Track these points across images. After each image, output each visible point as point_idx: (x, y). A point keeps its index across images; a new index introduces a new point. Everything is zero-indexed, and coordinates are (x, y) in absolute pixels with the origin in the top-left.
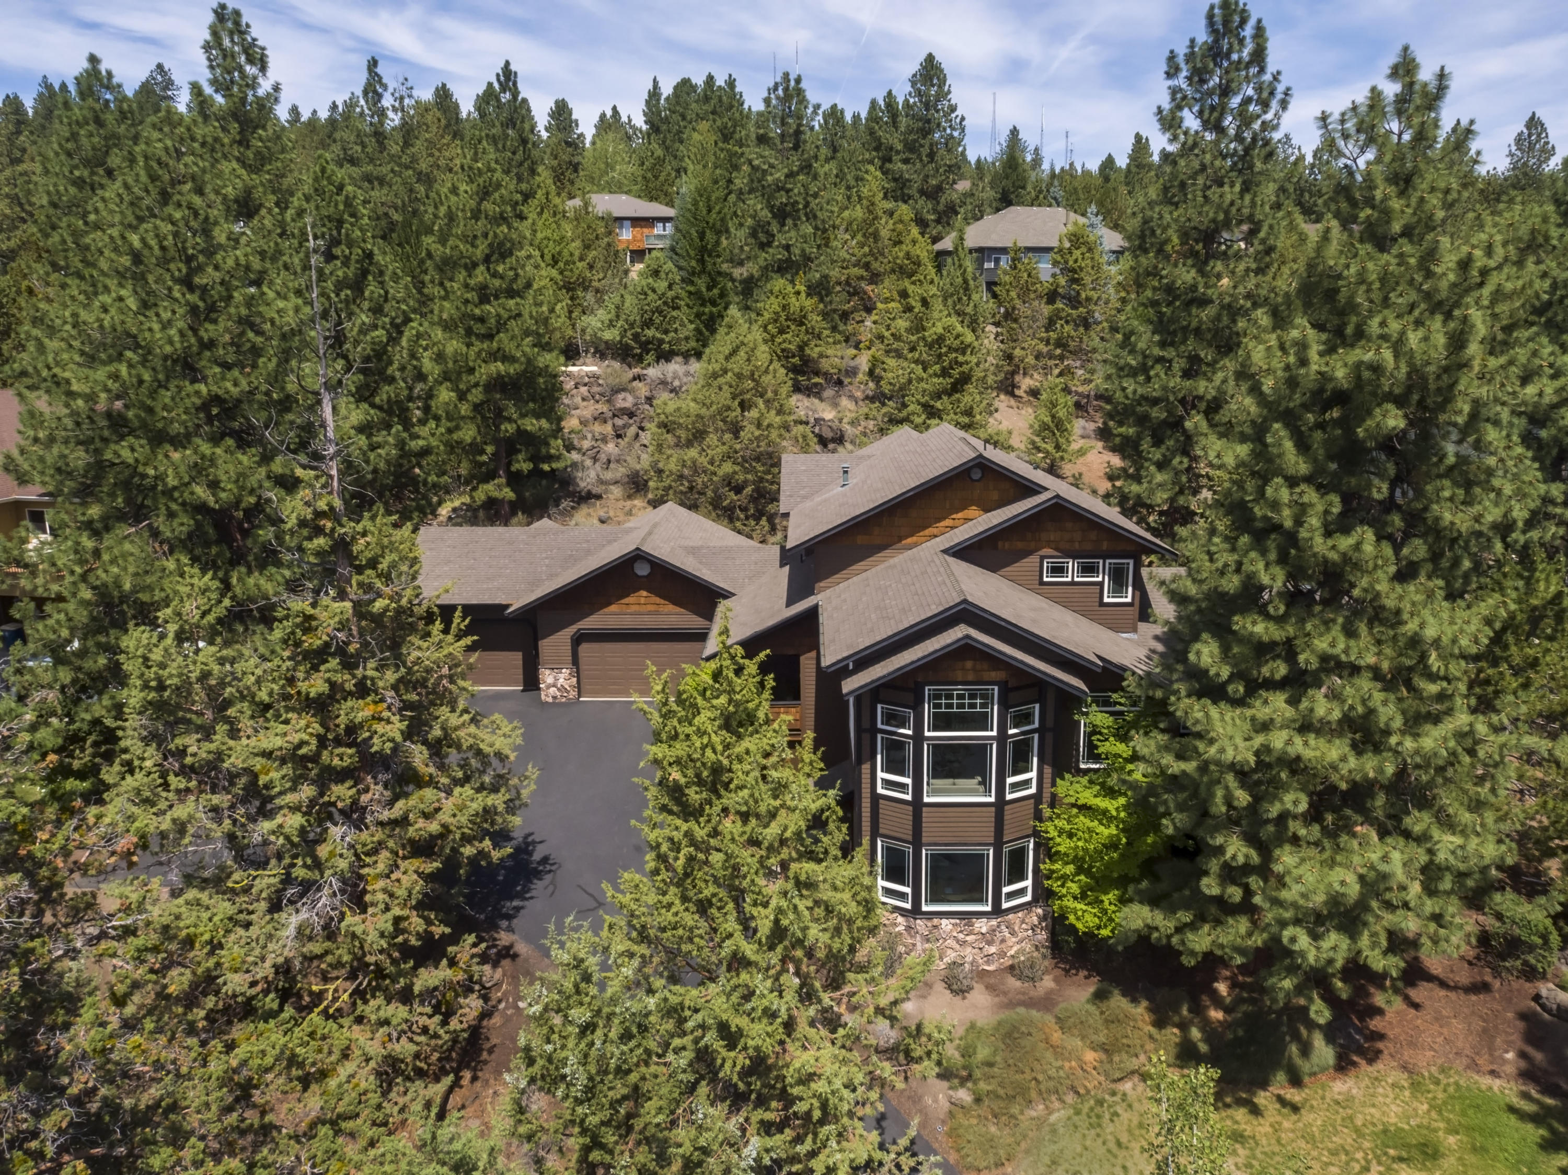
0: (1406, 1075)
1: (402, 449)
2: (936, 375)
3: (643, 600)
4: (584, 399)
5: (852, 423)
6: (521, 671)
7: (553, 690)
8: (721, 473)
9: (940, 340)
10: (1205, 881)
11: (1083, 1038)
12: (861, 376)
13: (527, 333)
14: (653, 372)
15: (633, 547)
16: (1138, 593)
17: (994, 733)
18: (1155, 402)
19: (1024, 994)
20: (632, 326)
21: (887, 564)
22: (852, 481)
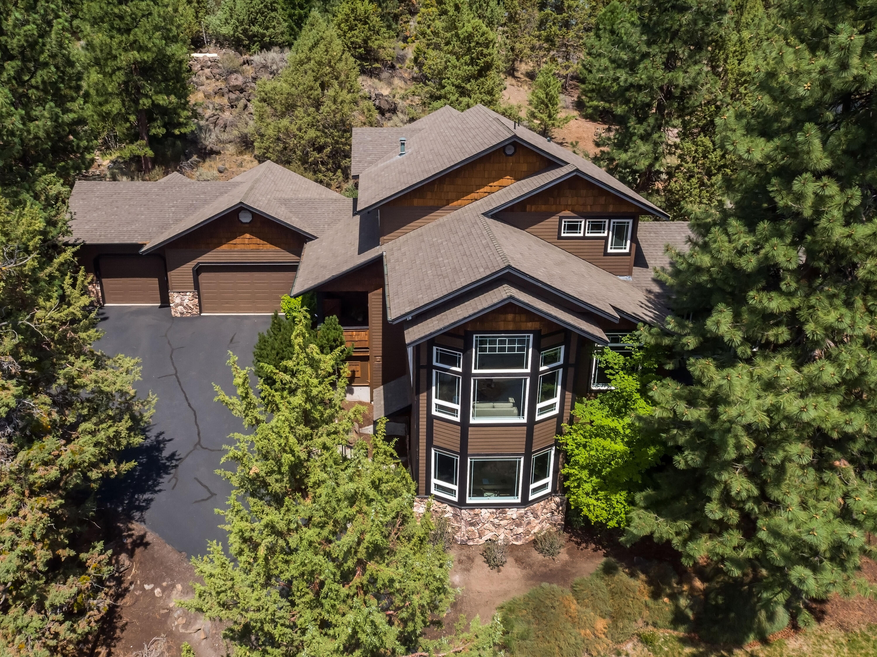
0: (842, 633)
1: (56, 121)
2: (466, 64)
3: (246, 241)
4: (207, 78)
5: (403, 98)
6: (158, 292)
7: (180, 308)
8: (307, 137)
9: (470, 37)
10: (709, 507)
11: (594, 608)
12: (408, 63)
13: (157, 28)
14: (257, 58)
15: (238, 201)
16: (634, 245)
17: (528, 370)
18: (639, 88)
19: (545, 566)
20: (241, 23)
21: (437, 222)
22: (408, 151)
